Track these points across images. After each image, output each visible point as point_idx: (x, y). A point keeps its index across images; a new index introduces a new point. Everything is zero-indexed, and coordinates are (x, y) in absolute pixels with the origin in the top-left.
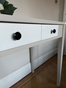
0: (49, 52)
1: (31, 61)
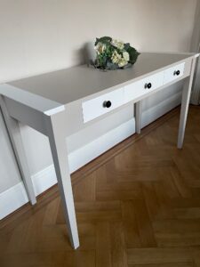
1: (135, 116)
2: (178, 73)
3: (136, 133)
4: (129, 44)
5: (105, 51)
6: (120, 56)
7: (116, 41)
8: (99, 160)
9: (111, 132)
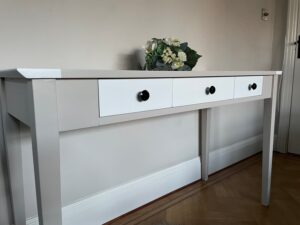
0: (244, 142)
2: (254, 86)
3: (201, 180)
4: (186, 44)
5: (156, 50)
6: (174, 56)
7: (170, 39)
8: (144, 210)
9: (163, 171)
